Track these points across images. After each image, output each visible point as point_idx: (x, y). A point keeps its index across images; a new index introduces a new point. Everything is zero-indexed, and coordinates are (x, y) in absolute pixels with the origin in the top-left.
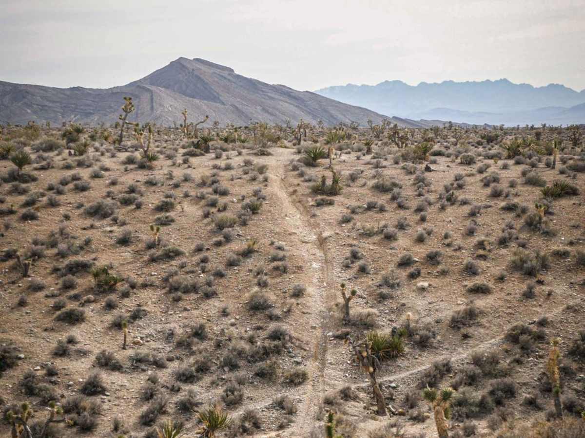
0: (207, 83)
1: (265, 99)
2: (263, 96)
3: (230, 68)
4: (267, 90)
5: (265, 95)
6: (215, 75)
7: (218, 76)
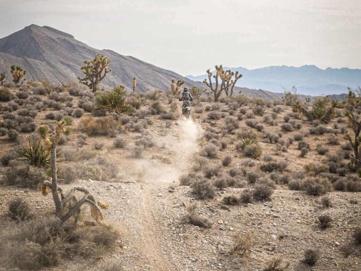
0: (38, 43)
1: (79, 58)
2: (78, 56)
3: (71, 35)
4: (83, 51)
5: (80, 55)
6: (47, 38)
7: (49, 39)
